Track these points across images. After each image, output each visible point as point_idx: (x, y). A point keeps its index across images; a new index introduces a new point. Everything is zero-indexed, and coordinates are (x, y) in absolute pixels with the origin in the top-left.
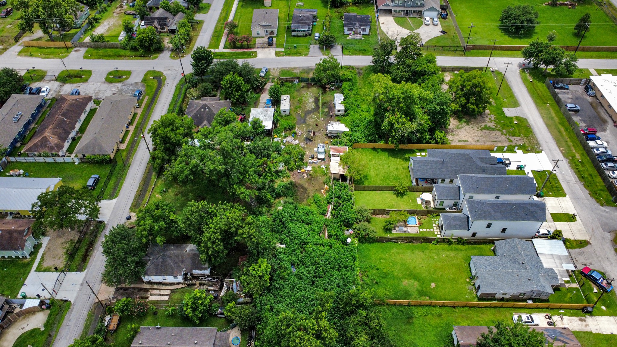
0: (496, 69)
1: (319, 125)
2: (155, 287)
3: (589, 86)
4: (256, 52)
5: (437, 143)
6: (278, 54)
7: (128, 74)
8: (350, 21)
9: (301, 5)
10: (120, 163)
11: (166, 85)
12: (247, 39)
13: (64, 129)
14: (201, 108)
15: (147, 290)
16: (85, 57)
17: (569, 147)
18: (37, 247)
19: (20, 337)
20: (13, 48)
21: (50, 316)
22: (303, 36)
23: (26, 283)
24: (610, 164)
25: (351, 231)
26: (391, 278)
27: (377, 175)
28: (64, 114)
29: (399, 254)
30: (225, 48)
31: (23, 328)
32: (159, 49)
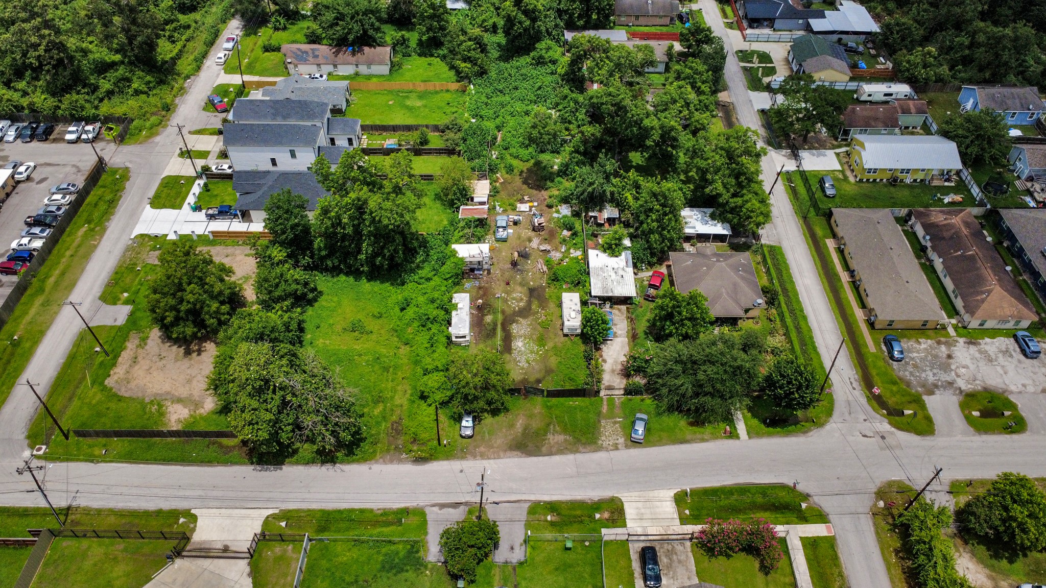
1: (503, 284)
4: (684, 521)
11: (855, 385)
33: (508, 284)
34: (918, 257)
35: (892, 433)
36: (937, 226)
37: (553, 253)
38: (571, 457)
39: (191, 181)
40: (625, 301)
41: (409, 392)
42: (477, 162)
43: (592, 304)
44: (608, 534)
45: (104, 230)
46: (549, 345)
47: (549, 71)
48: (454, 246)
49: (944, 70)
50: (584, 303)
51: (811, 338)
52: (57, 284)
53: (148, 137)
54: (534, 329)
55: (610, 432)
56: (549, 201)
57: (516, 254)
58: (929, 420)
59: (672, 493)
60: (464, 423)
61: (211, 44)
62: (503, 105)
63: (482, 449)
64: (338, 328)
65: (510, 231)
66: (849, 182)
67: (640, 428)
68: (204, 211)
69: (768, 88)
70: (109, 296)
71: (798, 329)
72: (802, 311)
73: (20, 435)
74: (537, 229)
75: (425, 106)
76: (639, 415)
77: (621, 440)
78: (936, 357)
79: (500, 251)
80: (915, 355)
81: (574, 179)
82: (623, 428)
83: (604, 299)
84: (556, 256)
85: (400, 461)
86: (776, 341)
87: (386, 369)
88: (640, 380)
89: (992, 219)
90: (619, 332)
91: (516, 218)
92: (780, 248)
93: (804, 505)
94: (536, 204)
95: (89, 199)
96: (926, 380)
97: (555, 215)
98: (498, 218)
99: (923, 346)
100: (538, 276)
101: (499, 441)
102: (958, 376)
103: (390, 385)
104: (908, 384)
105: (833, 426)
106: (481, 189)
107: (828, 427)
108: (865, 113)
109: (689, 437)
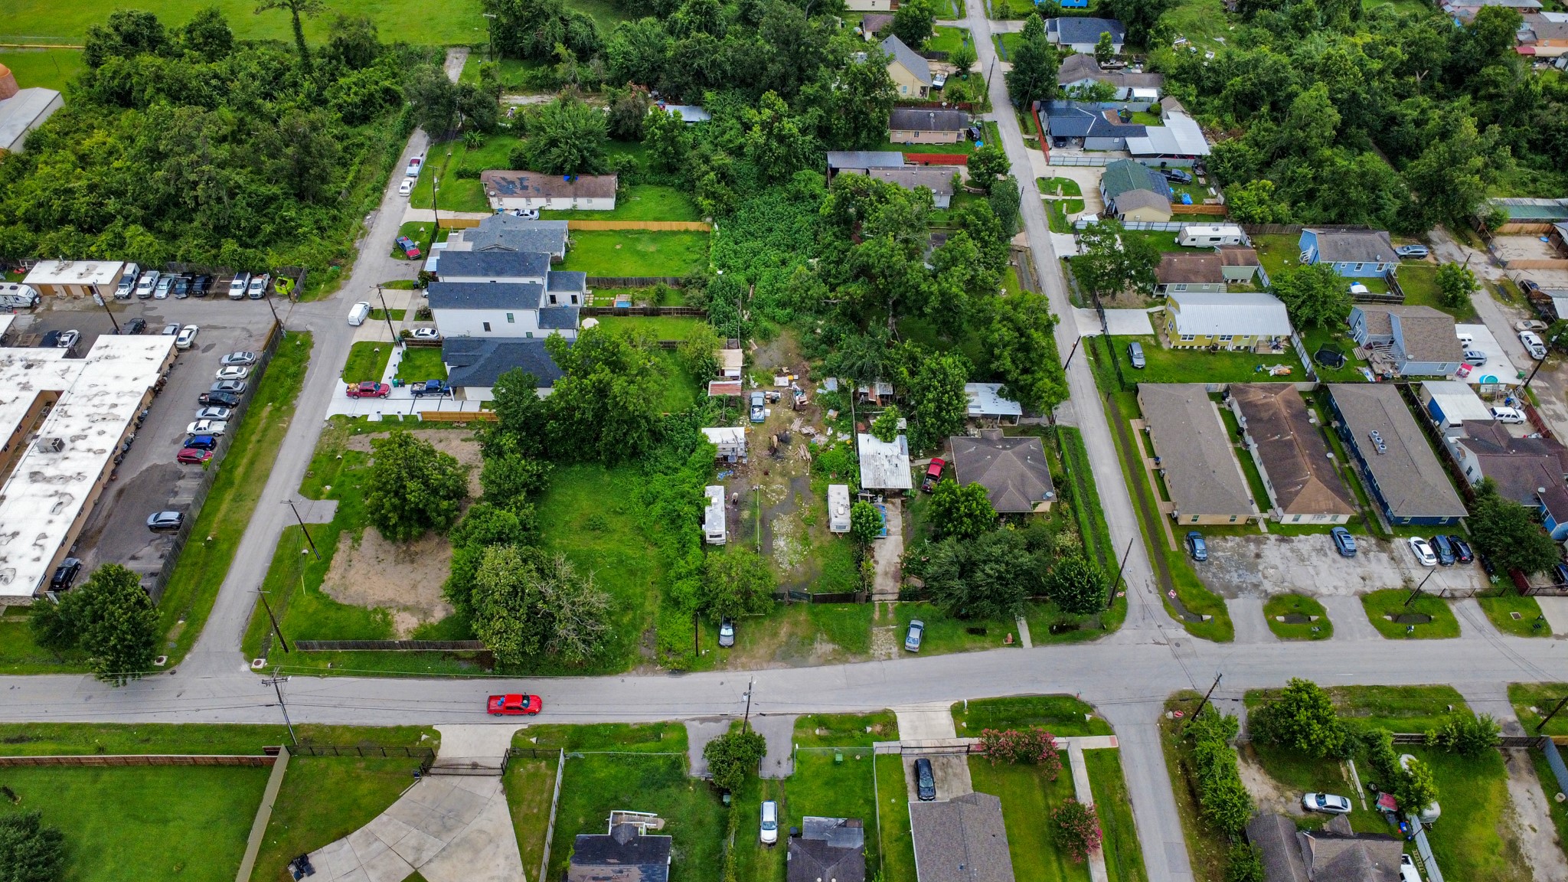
1: (761, 475)
4: (960, 734)
6: (889, 725)
11: (1152, 587)
13: (1260, 420)
33: (766, 474)
34: (1234, 441)
35: (1188, 640)
36: (1256, 406)
37: (817, 437)
38: (839, 668)
39: (387, 348)
40: (900, 493)
41: (660, 598)
42: (726, 325)
43: (863, 498)
44: (880, 748)
45: (292, 410)
46: (816, 544)
47: (809, 208)
48: (704, 430)
49: (1283, 208)
50: (854, 497)
51: (1107, 535)
52: (247, 475)
53: (329, 292)
54: (797, 526)
55: (882, 639)
56: (811, 374)
57: (775, 439)
58: (1229, 625)
59: (949, 704)
60: (723, 632)
61: (390, 168)
62: (755, 254)
63: (744, 659)
64: (575, 525)
65: (768, 411)
66: (1161, 349)
67: (915, 634)
68: (408, 387)
69: (1073, 229)
70: (310, 489)
71: (1094, 525)
72: (1098, 504)
73: (234, 647)
74: (798, 409)
75: (659, 251)
76: (913, 622)
77: (895, 650)
78: (1243, 556)
79: (756, 435)
80: (1220, 554)
81: (841, 348)
82: (897, 636)
83: (877, 492)
84: (821, 440)
85: (655, 673)
86: (1067, 539)
87: (632, 573)
88: (917, 583)
89: (1321, 396)
90: (893, 530)
91: (774, 394)
92: (1077, 430)
93: (1088, 717)
94: (796, 377)
95: (269, 371)
96: (1230, 581)
97: (819, 391)
98: (754, 394)
99: (1230, 544)
100: (801, 464)
101: (762, 651)
102: (1265, 577)
103: (638, 590)
104: (1211, 586)
105: (1126, 632)
106: (732, 361)
107: (1118, 634)
108: (1184, 266)
109: (968, 646)
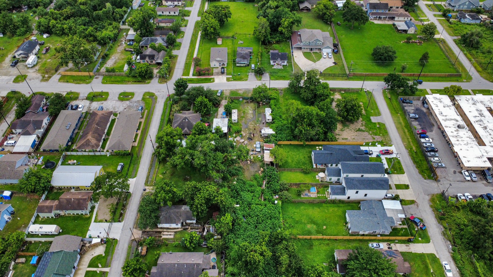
0: (368, 89)
1: (256, 129)
2: (165, 230)
3: (425, 102)
4: (214, 78)
5: (328, 141)
6: (228, 80)
7: (132, 94)
8: (275, 57)
9: (241, 43)
10: (135, 156)
11: (158, 102)
12: (208, 70)
13: (99, 134)
14: (183, 119)
15: (160, 232)
16: (103, 83)
17: (409, 142)
18: (93, 208)
19: (92, 260)
20: (54, 77)
21: (106, 247)
22: (244, 67)
23: (90, 229)
24: (432, 153)
25: (277, 196)
26: (300, 223)
27: (292, 161)
28: (97, 124)
29: (305, 209)
30: (193, 75)
31: (93, 255)
32: (151, 77)
36: (96, 139)
84: (238, 138)
